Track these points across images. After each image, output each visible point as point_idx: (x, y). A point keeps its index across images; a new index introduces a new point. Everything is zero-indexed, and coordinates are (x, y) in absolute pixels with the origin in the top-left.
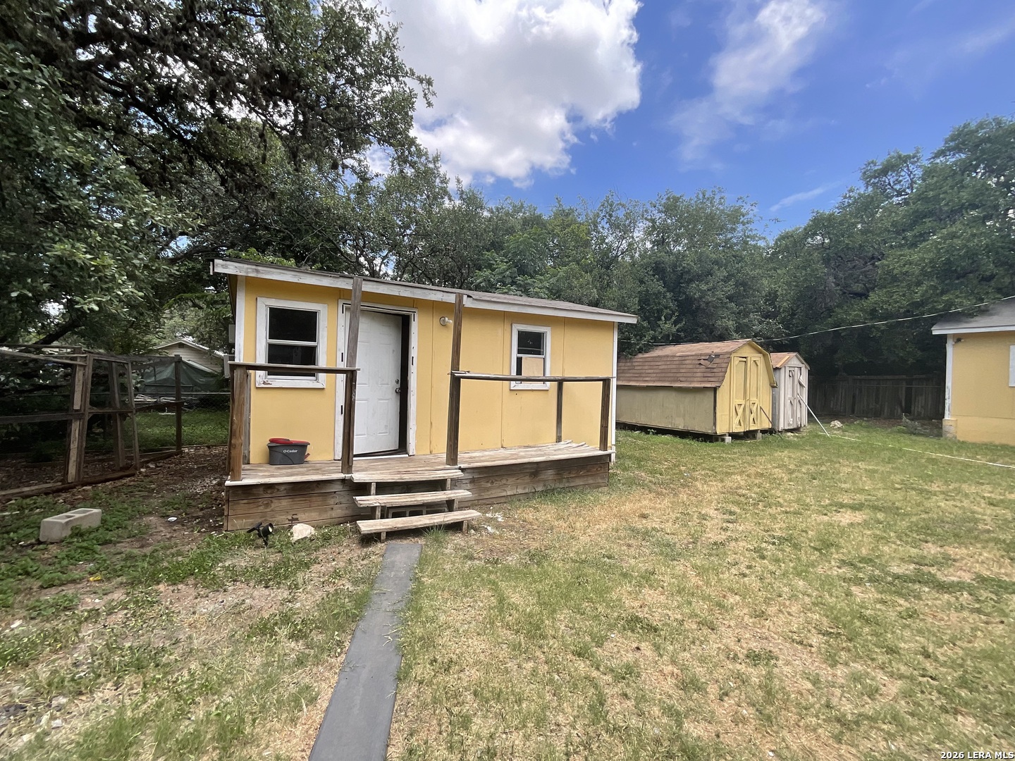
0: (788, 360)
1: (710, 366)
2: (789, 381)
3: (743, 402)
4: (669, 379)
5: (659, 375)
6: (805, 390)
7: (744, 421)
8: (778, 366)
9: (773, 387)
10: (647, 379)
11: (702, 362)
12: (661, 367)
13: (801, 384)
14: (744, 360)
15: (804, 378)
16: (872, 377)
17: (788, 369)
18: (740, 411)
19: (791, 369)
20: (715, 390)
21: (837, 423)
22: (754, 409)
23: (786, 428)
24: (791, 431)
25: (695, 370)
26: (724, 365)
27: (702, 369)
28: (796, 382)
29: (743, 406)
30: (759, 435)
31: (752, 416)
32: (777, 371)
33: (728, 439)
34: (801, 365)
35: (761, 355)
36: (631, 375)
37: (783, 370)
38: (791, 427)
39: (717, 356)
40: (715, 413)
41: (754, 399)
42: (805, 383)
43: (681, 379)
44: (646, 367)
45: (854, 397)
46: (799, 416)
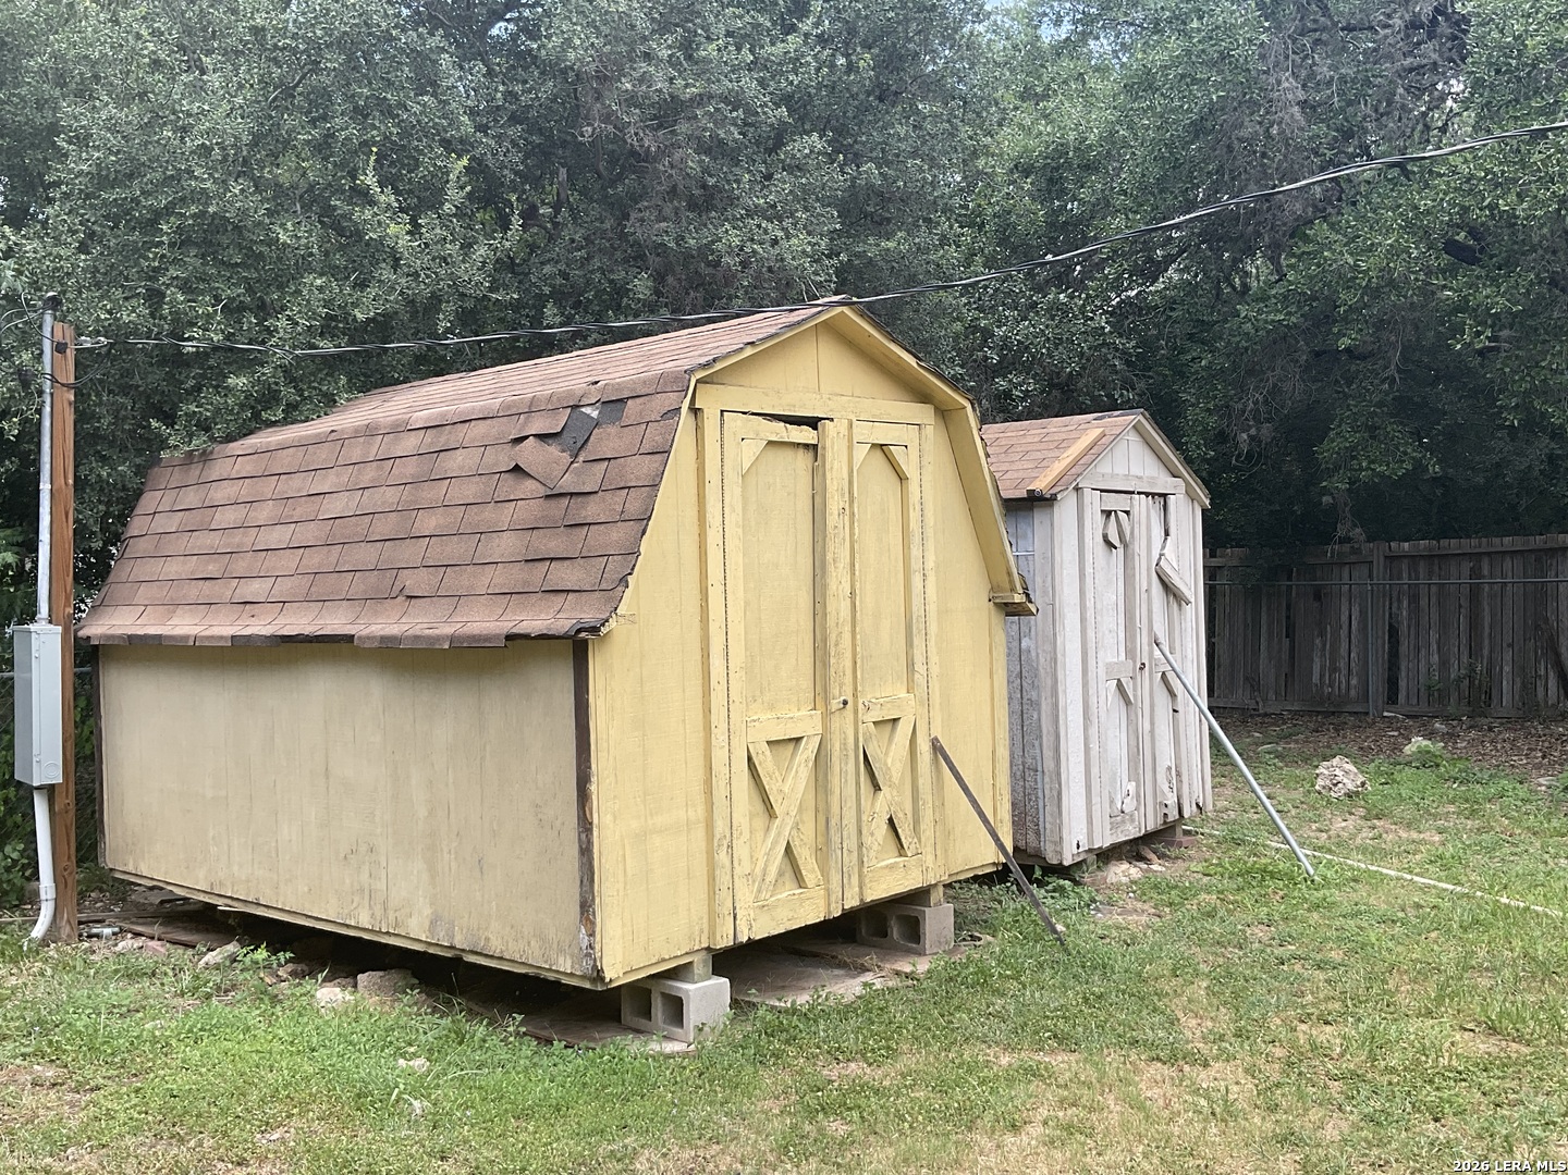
0: (1095, 451)
1: (568, 483)
2: (1106, 569)
3: (806, 723)
4: (359, 585)
5: (314, 560)
6: (1194, 616)
7: (822, 852)
8: (1040, 485)
9: (1010, 610)
10: (254, 590)
11: (530, 454)
12: (335, 506)
13: (1168, 587)
14: (805, 435)
15: (1185, 556)
16: (1452, 545)
17: (1094, 502)
18: (791, 783)
19: (1113, 502)
20: (577, 648)
21: (1342, 772)
22: (892, 758)
23: (1105, 840)
24: (1133, 850)
25: (489, 515)
26: (641, 468)
27: (526, 500)
28: (1145, 579)
29: (808, 750)
30: (938, 920)
31: (882, 805)
32: (1039, 517)
33: (707, 996)
34: (1165, 482)
35: (924, 414)
36: (190, 566)
37: (1065, 510)
38: (1132, 831)
39: (614, 405)
40: (585, 825)
41: (887, 694)
42: (1192, 583)
43: (413, 581)
44: (263, 514)
45: (1393, 632)
46: (1166, 758)
